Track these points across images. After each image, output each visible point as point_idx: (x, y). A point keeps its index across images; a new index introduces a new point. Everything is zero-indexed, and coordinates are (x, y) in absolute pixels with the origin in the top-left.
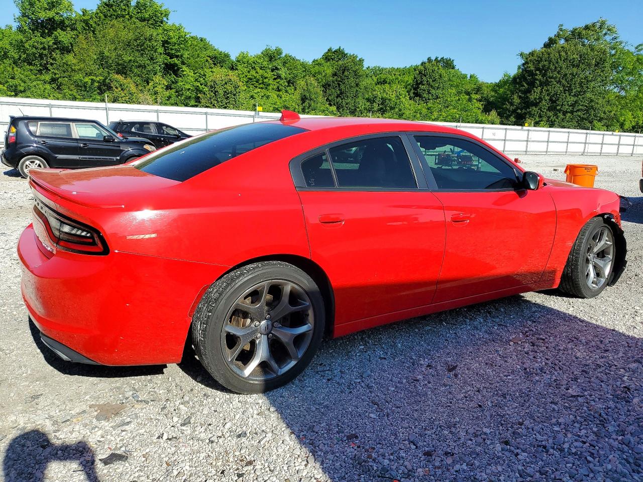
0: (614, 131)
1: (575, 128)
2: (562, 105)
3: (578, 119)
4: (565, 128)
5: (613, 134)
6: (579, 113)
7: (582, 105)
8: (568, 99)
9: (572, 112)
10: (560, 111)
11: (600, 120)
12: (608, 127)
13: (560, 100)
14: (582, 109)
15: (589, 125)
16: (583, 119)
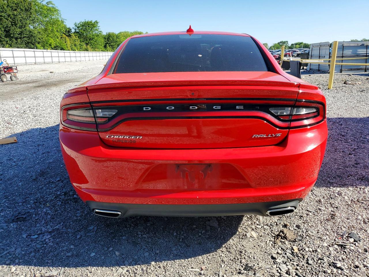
0: (47, 49)
1: (25, 48)
2: (14, 34)
3: (25, 43)
4: (19, 48)
5: (47, 51)
6: (25, 39)
7: (25, 34)
8: (16, 30)
9: (21, 38)
10: (13, 37)
11: (39, 43)
12: (44, 47)
13: (12, 30)
14: (26, 37)
15: (33, 46)
16: (28, 43)
